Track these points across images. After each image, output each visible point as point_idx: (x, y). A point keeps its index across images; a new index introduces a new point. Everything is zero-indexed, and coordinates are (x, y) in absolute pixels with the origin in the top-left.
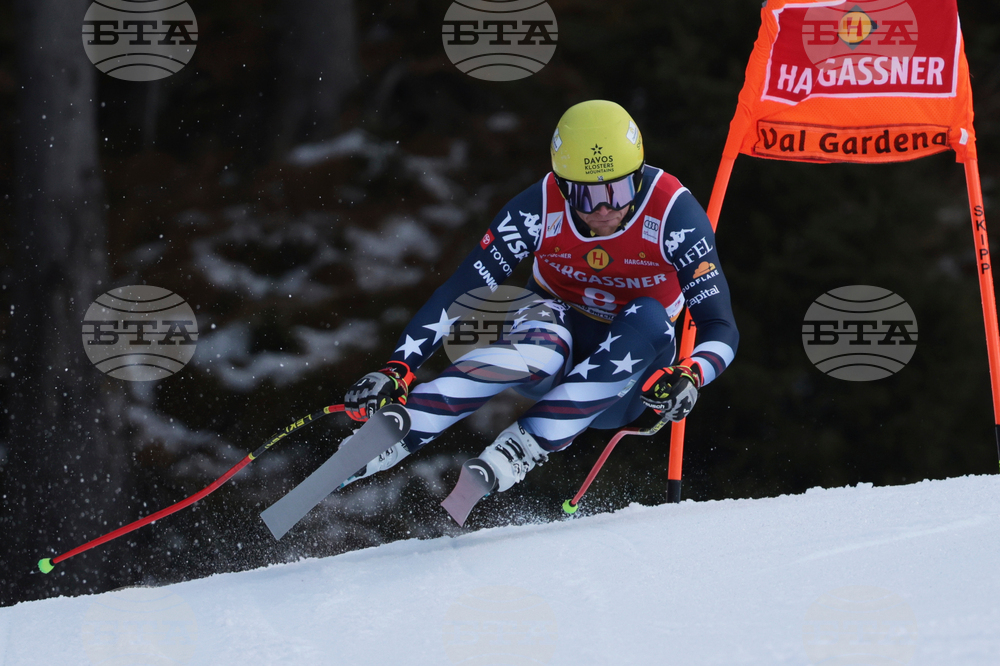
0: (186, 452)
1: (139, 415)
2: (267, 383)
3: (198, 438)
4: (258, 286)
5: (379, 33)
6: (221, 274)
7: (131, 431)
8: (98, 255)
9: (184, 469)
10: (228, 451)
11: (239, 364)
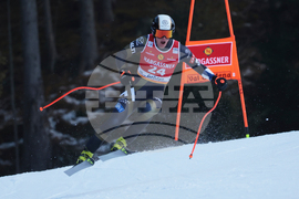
0: (63, 139)
1: (52, 131)
2: (80, 124)
3: (66, 136)
4: (77, 102)
5: (102, 46)
6: (69, 100)
7: (50, 135)
8: (42, 97)
9: (62, 143)
10: (72, 139)
11: (73, 119)
